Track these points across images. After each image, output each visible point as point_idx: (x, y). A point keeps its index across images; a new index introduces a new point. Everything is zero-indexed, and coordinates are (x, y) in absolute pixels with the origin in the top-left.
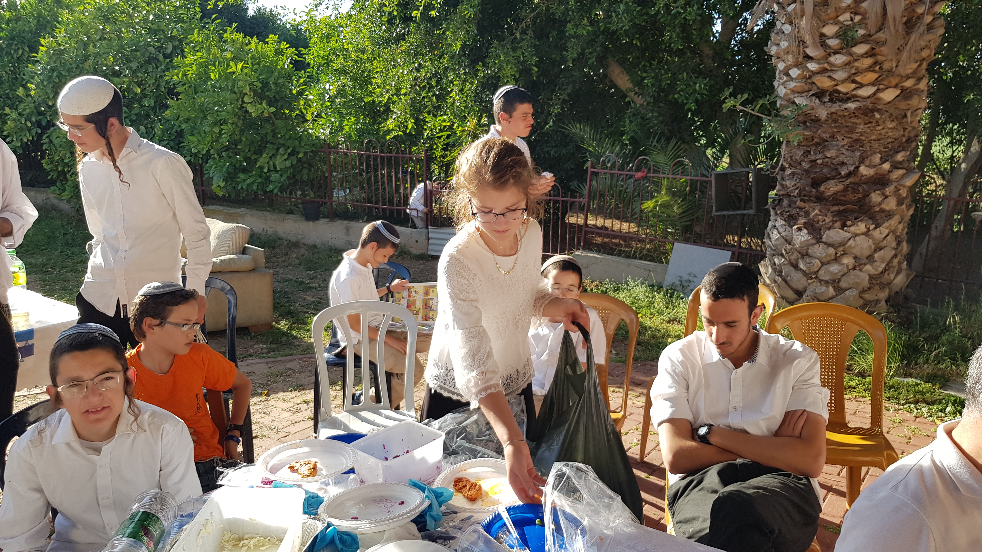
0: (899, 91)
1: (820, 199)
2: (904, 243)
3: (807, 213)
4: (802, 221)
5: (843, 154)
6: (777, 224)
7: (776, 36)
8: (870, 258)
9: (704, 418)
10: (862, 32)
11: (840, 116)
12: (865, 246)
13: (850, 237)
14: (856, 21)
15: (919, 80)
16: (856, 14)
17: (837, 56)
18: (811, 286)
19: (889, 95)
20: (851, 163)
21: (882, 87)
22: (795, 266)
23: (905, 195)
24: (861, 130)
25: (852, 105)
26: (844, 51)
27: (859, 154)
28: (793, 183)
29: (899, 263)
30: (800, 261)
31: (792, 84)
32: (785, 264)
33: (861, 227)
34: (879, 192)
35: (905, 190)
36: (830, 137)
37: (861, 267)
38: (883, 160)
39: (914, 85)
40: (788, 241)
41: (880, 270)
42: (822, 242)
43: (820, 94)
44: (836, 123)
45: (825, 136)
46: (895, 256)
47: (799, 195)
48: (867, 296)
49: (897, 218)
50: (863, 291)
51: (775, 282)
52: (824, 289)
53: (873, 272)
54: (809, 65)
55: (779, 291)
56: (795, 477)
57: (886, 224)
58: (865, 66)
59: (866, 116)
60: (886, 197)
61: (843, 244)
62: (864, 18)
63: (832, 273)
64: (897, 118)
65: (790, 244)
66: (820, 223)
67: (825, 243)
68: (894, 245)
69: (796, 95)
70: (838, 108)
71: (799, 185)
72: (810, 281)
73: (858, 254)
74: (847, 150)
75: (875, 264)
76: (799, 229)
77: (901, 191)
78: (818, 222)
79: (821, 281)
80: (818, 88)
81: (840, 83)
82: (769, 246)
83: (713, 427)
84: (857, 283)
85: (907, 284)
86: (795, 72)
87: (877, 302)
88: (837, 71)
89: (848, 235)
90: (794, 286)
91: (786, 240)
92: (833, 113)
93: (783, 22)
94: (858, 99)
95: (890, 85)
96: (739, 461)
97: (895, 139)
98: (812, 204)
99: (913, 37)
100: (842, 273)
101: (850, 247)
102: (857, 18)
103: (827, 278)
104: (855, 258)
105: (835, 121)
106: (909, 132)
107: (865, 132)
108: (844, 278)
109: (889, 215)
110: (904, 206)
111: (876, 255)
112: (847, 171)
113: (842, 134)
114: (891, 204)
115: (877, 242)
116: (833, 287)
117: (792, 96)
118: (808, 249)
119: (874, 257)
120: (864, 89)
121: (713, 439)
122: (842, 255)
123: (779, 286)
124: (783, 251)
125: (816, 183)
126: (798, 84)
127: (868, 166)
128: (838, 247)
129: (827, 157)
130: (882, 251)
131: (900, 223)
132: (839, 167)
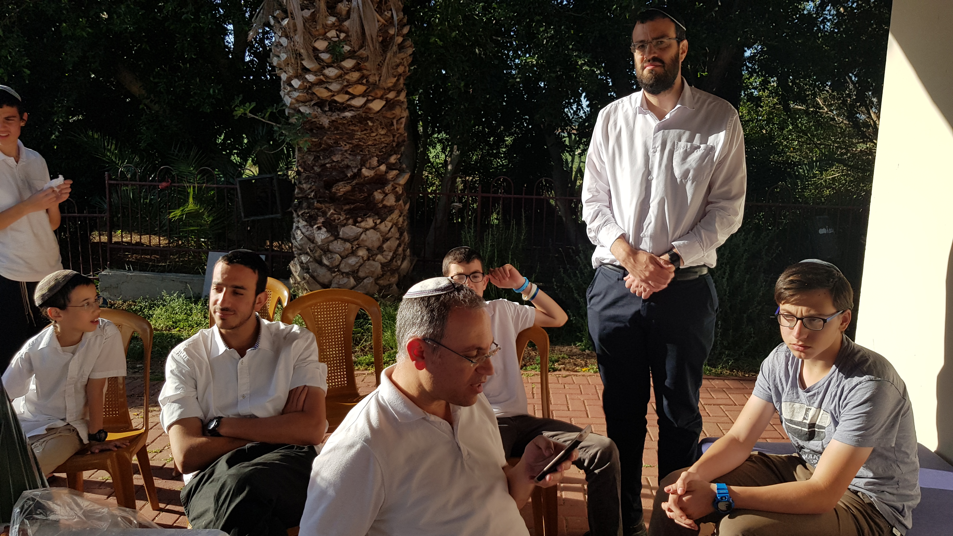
0: (384, 102)
1: (333, 199)
2: (405, 233)
3: (324, 214)
4: (321, 220)
5: (347, 158)
6: (300, 225)
7: (276, 48)
8: (380, 249)
9: (214, 412)
10: (347, 48)
11: (340, 124)
12: (374, 239)
13: (362, 231)
14: (341, 38)
15: (399, 94)
16: (341, 31)
17: (330, 69)
18: (335, 279)
19: (377, 106)
20: (355, 165)
21: (370, 98)
22: (320, 262)
23: (401, 192)
24: (358, 137)
25: (348, 114)
26: (335, 65)
27: (360, 157)
28: (309, 186)
29: (404, 251)
30: (323, 257)
31: (296, 94)
32: (311, 262)
33: (370, 222)
34: (379, 191)
35: (401, 188)
36: (334, 143)
37: (374, 257)
38: (380, 163)
39: (396, 97)
40: (311, 240)
41: (389, 258)
42: (340, 238)
43: (321, 103)
45: (330, 142)
46: (399, 245)
47: (315, 196)
48: (381, 282)
49: (397, 212)
50: (378, 278)
51: (304, 279)
52: (345, 280)
53: (384, 260)
54: (307, 77)
55: (308, 287)
56: (298, 447)
57: (389, 218)
58: (354, 79)
59: (362, 124)
60: (386, 195)
61: (357, 238)
62: (348, 36)
63: (351, 266)
64: (386, 126)
65: (313, 242)
67: (342, 239)
68: (397, 235)
69: (300, 105)
70: (337, 117)
71: (314, 187)
72: (333, 275)
73: (370, 246)
74: (350, 154)
75: (385, 253)
76: (319, 228)
77: (397, 189)
78: (335, 220)
79: (343, 273)
80: (319, 98)
81: (335, 94)
82: (296, 247)
83: (222, 419)
84: (372, 271)
85: (412, 267)
86: (296, 83)
87: (390, 286)
88: (332, 83)
89: (360, 230)
90: (321, 281)
91: (309, 239)
92: (333, 121)
93: (280, 35)
94: (352, 108)
95: (376, 97)
96: (248, 445)
97: (387, 144)
98: (327, 205)
99: (389, 55)
100: (359, 264)
101: (362, 240)
102: (342, 36)
103: (347, 270)
104: (368, 250)
105: (337, 129)
106: (398, 138)
107: (363, 138)
108: (361, 269)
109: (390, 210)
110: (401, 202)
111: (385, 246)
112: (352, 173)
113: (345, 141)
114: (391, 201)
115: (384, 234)
116: (353, 278)
117: (297, 105)
118: (328, 245)
119: (383, 248)
120: (356, 99)
121: (223, 431)
122: (357, 248)
123: (308, 283)
124: (308, 250)
125: (329, 185)
126: (301, 94)
127: (369, 168)
128: (353, 242)
129: (334, 161)
130: (389, 242)
131: (400, 216)
132: (345, 170)
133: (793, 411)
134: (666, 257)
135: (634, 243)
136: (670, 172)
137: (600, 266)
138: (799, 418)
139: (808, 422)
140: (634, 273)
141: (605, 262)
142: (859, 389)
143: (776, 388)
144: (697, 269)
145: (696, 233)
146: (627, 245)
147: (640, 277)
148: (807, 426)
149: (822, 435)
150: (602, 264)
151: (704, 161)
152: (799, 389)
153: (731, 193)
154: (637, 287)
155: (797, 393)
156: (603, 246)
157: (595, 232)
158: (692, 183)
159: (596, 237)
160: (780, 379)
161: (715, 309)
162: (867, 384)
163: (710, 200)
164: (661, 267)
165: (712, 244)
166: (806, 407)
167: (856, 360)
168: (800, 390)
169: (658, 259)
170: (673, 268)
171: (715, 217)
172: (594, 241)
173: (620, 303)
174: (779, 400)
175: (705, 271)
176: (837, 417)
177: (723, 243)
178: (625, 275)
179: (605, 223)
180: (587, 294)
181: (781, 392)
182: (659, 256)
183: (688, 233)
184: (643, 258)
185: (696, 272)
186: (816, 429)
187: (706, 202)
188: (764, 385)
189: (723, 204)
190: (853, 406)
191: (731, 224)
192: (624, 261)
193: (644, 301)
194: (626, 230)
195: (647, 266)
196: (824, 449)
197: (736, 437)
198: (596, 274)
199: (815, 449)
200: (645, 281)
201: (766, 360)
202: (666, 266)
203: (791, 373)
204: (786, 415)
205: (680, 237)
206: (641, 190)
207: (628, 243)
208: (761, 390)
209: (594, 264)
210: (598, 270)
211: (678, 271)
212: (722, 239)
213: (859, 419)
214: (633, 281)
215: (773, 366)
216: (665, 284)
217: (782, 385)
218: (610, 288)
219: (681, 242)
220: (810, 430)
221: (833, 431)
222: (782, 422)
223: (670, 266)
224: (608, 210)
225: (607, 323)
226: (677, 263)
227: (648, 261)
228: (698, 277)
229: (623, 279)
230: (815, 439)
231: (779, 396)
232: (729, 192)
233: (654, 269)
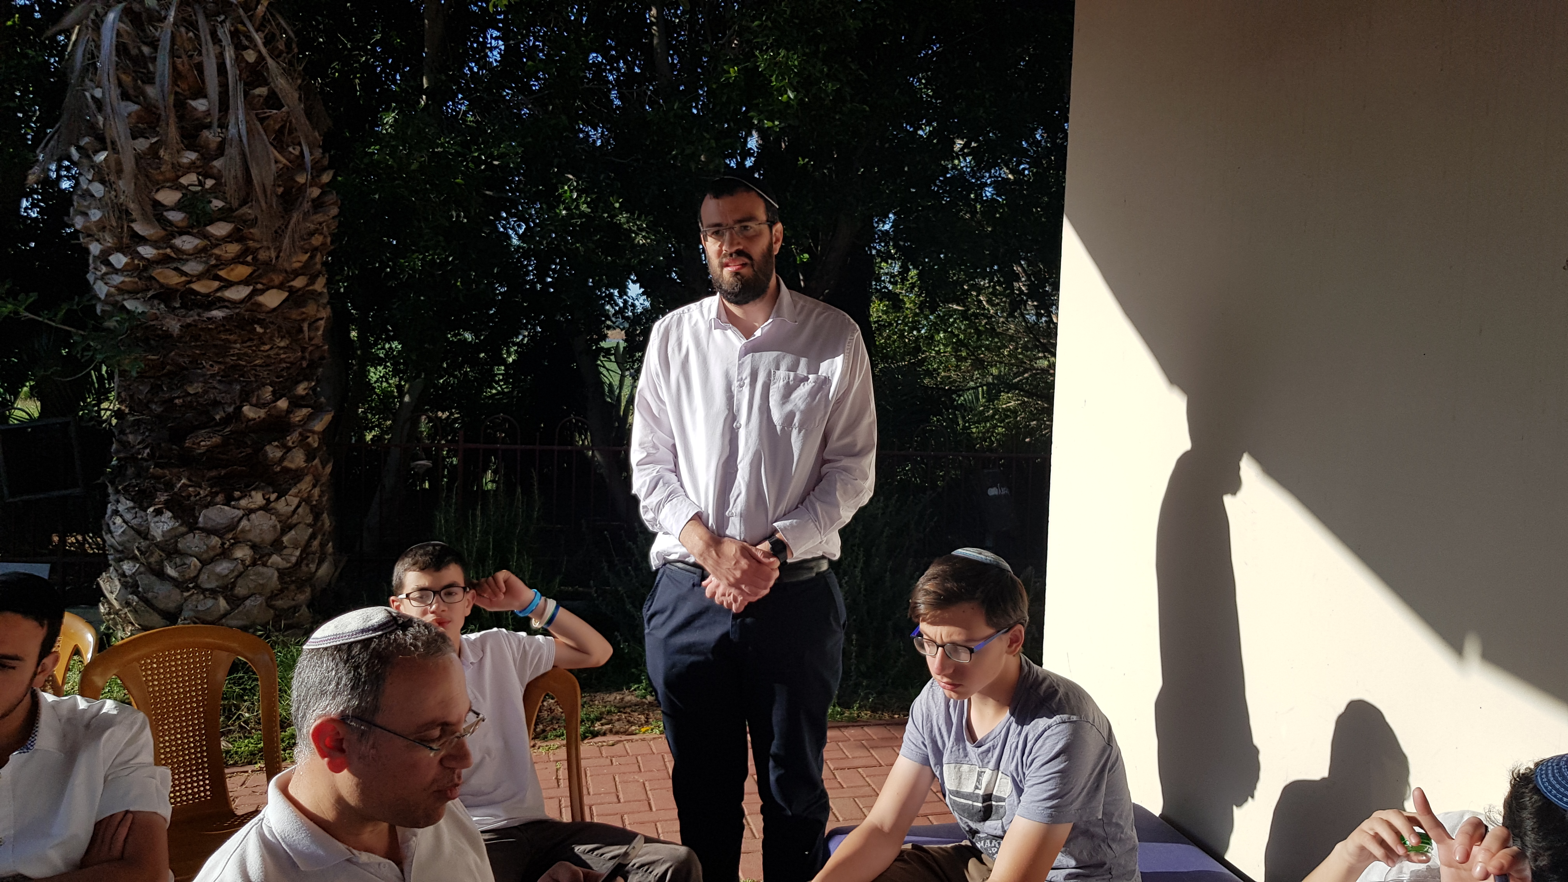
0: (286, 294)
1: (187, 460)
2: (325, 515)
3: (169, 486)
4: (163, 497)
5: (215, 388)
6: (121, 508)
7: (81, 200)
8: (277, 546)
10: (217, 204)
11: (202, 329)
12: (265, 527)
13: (241, 515)
14: (207, 186)
15: (313, 280)
16: (207, 176)
17: (185, 238)
18: (189, 602)
19: (272, 299)
20: (229, 401)
21: (259, 286)
22: (161, 575)
23: (316, 445)
24: (237, 351)
25: (217, 314)
26: (195, 231)
27: (238, 387)
28: (140, 438)
29: (322, 545)
30: (166, 563)
31: (117, 279)
32: (141, 573)
33: (258, 498)
34: (276, 443)
35: (316, 437)
36: (190, 362)
37: (265, 559)
38: (277, 397)
39: (307, 285)
40: (143, 533)
41: (294, 559)
42: (199, 529)
43: (166, 295)
44: (196, 340)
45: (183, 361)
46: (313, 537)
47: (152, 456)
48: (279, 603)
49: (308, 479)
50: (273, 596)
51: (128, 604)
52: (210, 603)
53: (283, 565)
54: (140, 249)
55: (136, 619)
57: (294, 491)
58: (230, 256)
59: (243, 330)
60: (289, 449)
61: (231, 528)
62: (219, 184)
63: (220, 576)
64: (288, 332)
65: (145, 538)
66: (192, 498)
67: (203, 530)
68: (309, 520)
69: (126, 297)
70: (197, 318)
71: (149, 440)
72: (186, 594)
73: (257, 540)
74: (220, 381)
75: (285, 552)
76: (158, 512)
77: (310, 440)
78: (189, 496)
79: (203, 591)
80: (162, 285)
81: (194, 279)
82: (112, 546)
84: (262, 585)
85: (337, 575)
86: (119, 260)
87: (296, 608)
88: (187, 260)
89: (240, 513)
90: (162, 606)
91: (138, 532)
92: (189, 325)
93: (90, 178)
94: (226, 304)
95: (271, 284)
97: (291, 363)
98: (175, 470)
99: (295, 217)
100: (236, 573)
101: (243, 531)
102: (209, 183)
103: (213, 585)
104: (254, 547)
105: (196, 338)
106: (311, 353)
107: (245, 354)
108: (240, 582)
109: (297, 476)
110: (317, 461)
111: (285, 539)
112: (222, 414)
113: (210, 358)
114: (297, 460)
115: (283, 518)
116: (225, 598)
117: (119, 298)
118: (177, 542)
119: (283, 542)
120: (233, 289)
122: (232, 545)
123: (135, 611)
124: (136, 552)
125: (178, 435)
126: (127, 279)
127: (255, 406)
128: (224, 534)
129: (189, 394)
130: (293, 532)
131: (314, 486)
132: (210, 408)
133: (960, 777)
134: (766, 546)
135: (717, 527)
136: (765, 416)
137: (664, 565)
138: (968, 788)
139: (981, 792)
140: (718, 573)
141: (673, 557)
142: (1048, 737)
143: (934, 742)
144: (813, 564)
145: (809, 508)
146: (705, 529)
147: (727, 579)
148: (981, 799)
149: (1001, 811)
150: (666, 563)
151: (815, 398)
152: (967, 743)
153: (855, 445)
154: (724, 595)
155: (965, 749)
156: (666, 533)
157: (654, 512)
158: (800, 432)
159: (655, 519)
160: (940, 729)
161: (842, 623)
162: (1059, 729)
163: (827, 457)
164: (759, 562)
165: (832, 523)
166: (978, 769)
167: (1042, 693)
168: (969, 745)
169: (753, 549)
170: (776, 562)
171: (836, 484)
172: (653, 526)
173: (697, 623)
174: (939, 762)
175: (825, 566)
176: (1021, 781)
177: (848, 521)
178: (704, 576)
179: (670, 496)
180: (644, 610)
181: (941, 748)
182: (755, 545)
183: (797, 507)
184: (730, 549)
185: (812, 568)
186: (994, 803)
187: (822, 461)
188: (916, 740)
189: (846, 462)
190: (1040, 763)
191: (858, 493)
192: (701, 555)
193: (736, 616)
194: (703, 506)
195: (737, 562)
196: (1005, 832)
197: (879, 826)
198: (658, 578)
199: (994, 833)
200: (736, 585)
201: (917, 700)
202: (765, 560)
203: (955, 720)
204: (949, 785)
205: (784, 515)
206: (723, 444)
207: (707, 527)
208: (913, 747)
209: (654, 562)
210: (661, 571)
211: (784, 567)
212: (847, 515)
213: (1051, 782)
214: (718, 586)
215: (928, 709)
216: (765, 588)
217: (942, 737)
218: (681, 599)
219: (787, 522)
220: (985, 804)
221: (1016, 803)
222: (944, 796)
223: (772, 560)
224: (673, 475)
225: (677, 657)
226: (781, 556)
227: (739, 553)
228: (814, 575)
229: (700, 585)
230: (993, 817)
231: (939, 754)
232: (853, 444)
233: (749, 566)
